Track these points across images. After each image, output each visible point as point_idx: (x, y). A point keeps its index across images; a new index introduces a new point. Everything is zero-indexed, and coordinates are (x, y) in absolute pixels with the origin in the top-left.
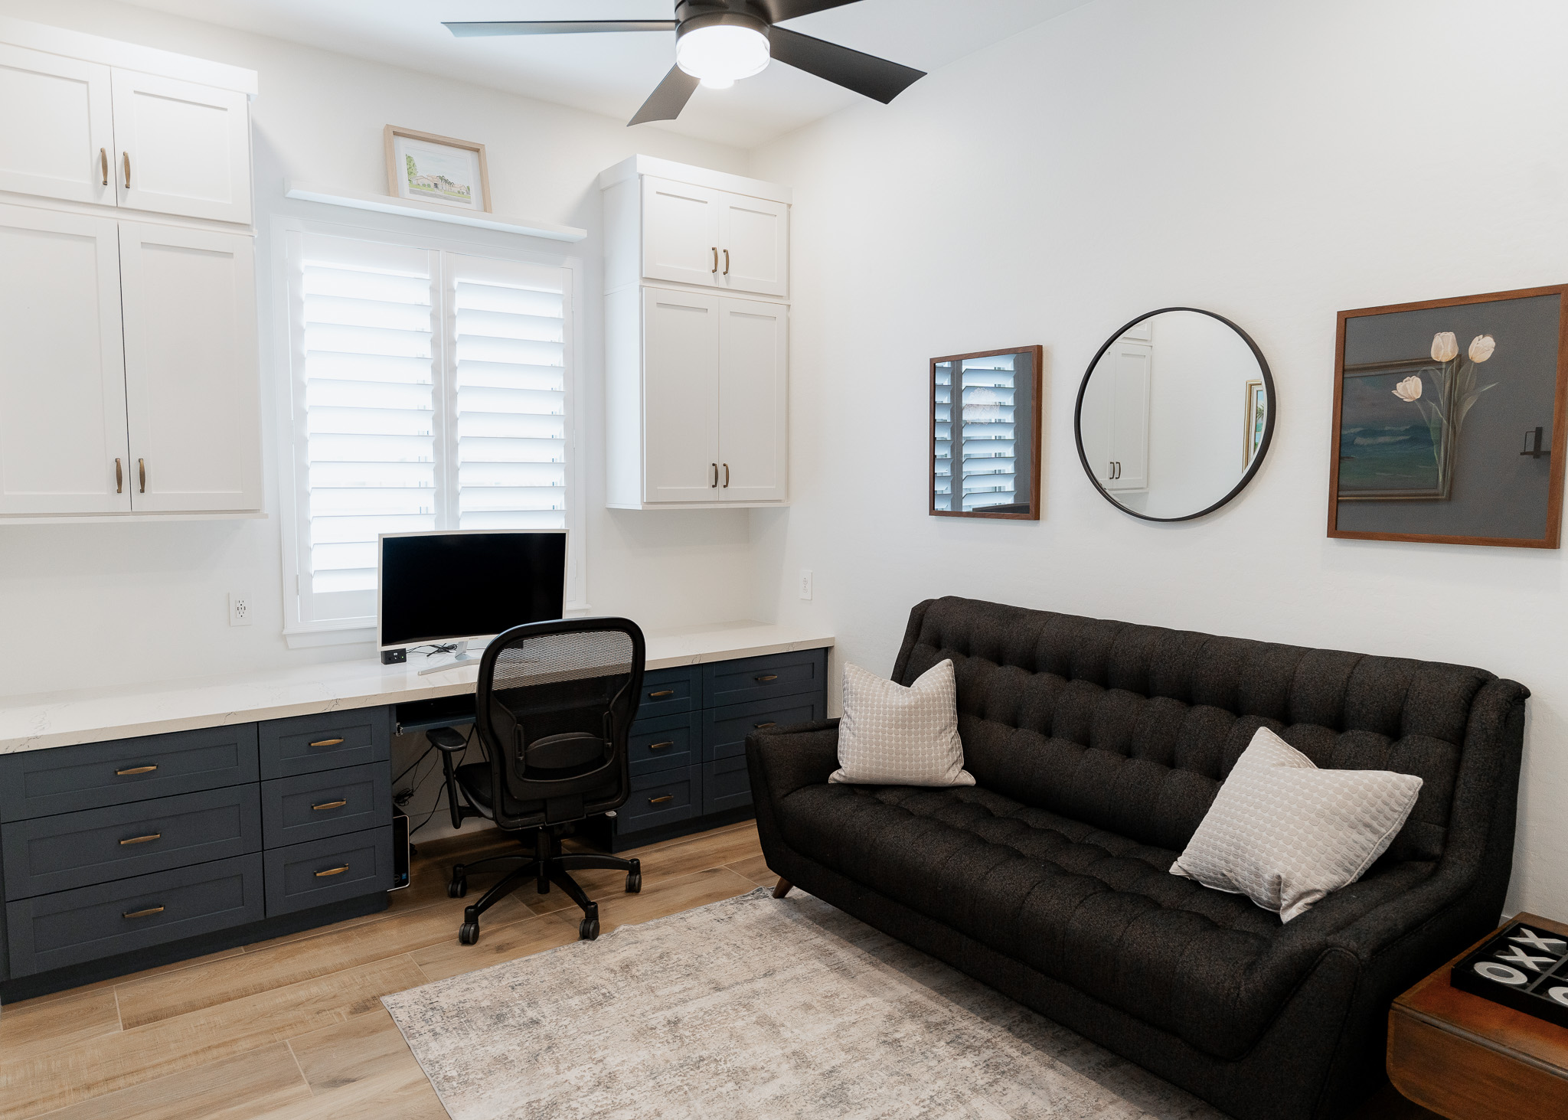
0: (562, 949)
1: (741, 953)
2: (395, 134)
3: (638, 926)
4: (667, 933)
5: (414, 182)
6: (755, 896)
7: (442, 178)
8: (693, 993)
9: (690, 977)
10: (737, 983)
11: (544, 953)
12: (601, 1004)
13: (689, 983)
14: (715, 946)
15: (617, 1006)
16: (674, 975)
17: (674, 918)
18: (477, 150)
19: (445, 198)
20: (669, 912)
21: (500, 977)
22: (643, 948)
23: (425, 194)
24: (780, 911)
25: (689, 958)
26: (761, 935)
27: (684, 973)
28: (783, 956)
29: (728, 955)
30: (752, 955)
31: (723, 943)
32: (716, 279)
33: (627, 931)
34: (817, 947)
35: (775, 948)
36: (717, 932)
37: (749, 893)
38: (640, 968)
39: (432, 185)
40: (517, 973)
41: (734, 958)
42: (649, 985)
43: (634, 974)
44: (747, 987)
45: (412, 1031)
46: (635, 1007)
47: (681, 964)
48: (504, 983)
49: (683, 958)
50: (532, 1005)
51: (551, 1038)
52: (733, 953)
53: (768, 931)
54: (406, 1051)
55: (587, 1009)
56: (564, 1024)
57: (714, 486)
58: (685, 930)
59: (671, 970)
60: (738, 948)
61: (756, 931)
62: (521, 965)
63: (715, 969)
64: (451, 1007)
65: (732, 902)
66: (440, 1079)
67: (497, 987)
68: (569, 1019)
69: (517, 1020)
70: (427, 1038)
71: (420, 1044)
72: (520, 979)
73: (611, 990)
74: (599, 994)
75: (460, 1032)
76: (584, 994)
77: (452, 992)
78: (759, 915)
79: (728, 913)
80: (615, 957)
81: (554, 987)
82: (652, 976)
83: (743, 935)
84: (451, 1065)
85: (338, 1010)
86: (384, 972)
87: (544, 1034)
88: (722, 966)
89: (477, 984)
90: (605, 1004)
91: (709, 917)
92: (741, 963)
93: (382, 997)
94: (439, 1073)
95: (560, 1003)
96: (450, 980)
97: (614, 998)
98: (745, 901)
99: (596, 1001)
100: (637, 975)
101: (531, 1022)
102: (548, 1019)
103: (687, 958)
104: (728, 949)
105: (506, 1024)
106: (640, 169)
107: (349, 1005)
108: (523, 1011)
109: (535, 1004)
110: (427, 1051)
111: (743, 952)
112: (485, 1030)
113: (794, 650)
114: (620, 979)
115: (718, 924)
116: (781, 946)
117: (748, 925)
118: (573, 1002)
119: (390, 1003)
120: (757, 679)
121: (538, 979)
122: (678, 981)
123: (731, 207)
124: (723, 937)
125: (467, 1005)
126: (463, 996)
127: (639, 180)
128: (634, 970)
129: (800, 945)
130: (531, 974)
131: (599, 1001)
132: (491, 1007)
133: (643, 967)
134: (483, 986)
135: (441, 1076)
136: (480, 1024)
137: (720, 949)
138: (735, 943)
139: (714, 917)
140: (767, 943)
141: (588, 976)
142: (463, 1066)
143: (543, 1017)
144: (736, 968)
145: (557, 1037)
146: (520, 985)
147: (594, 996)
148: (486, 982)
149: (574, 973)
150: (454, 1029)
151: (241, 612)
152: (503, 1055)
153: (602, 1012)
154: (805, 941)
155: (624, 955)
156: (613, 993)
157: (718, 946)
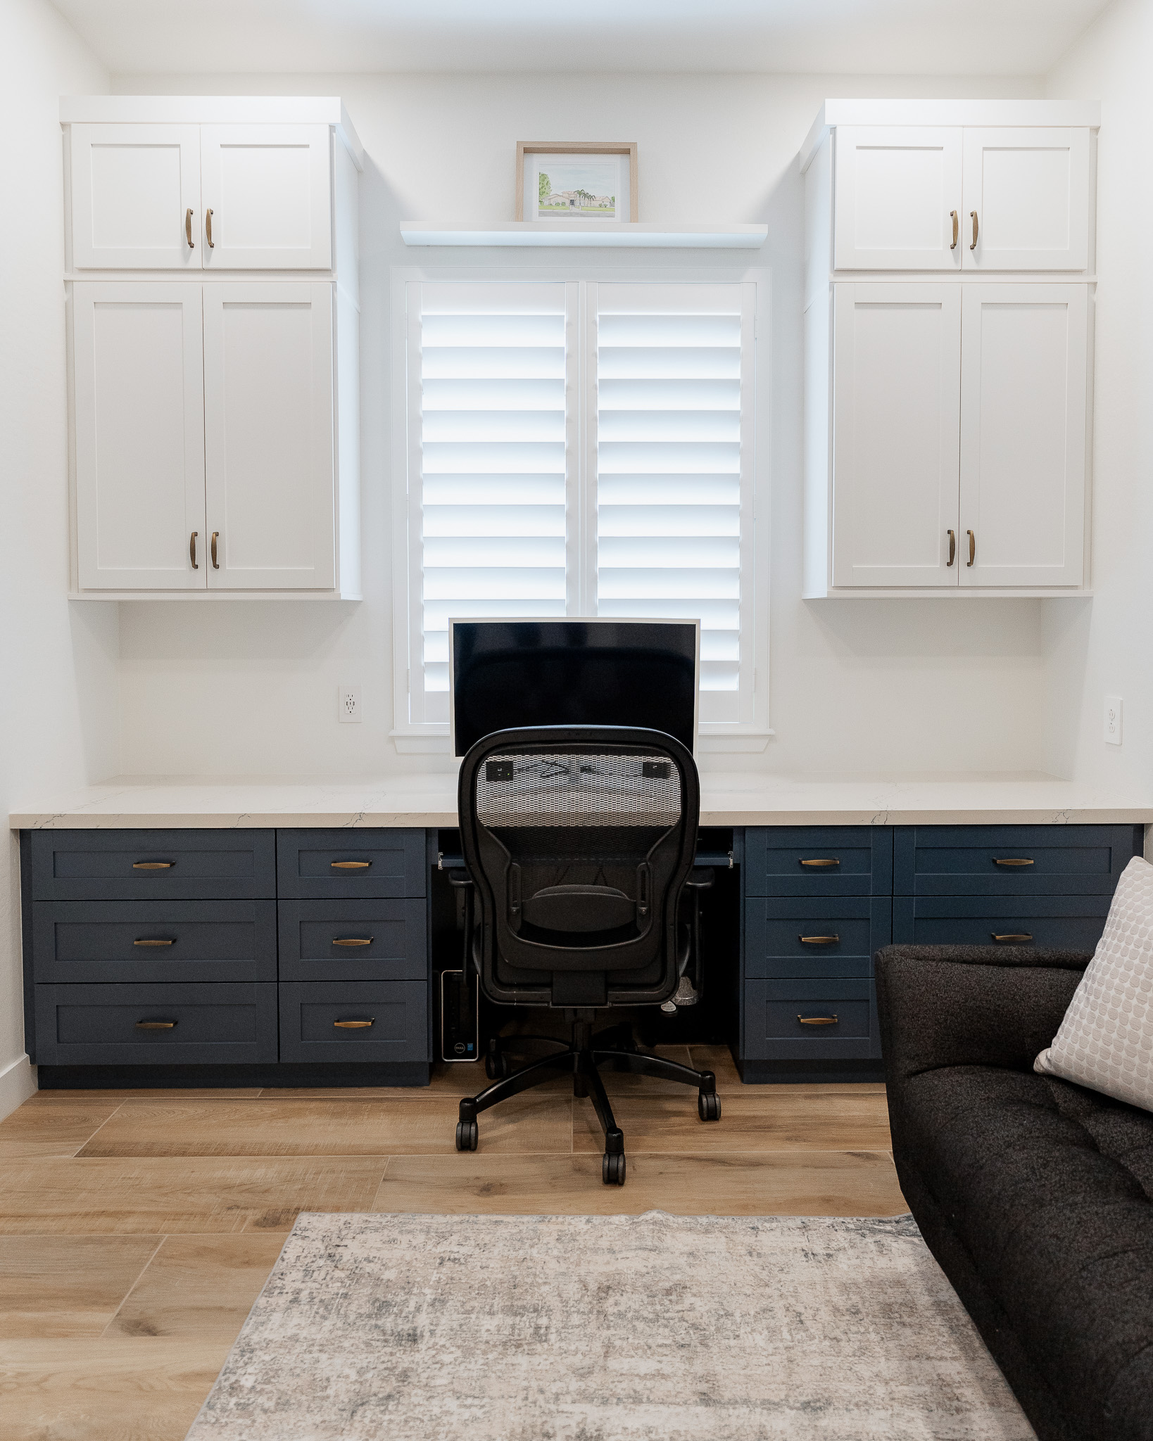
0: (554, 1219)
1: (799, 1337)
2: (527, 151)
3: (680, 1220)
4: (712, 1249)
5: (546, 202)
6: (900, 1227)
7: (580, 193)
8: (663, 1387)
9: (683, 1352)
10: (746, 1402)
11: (526, 1219)
12: (518, 1346)
13: (673, 1364)
14: (764, 1303)
15: (536, 1360)
16: (663, 1336)
17: (740, 1224)
18: (626, 152)
19: (582, 215)
20: (745, 1209)
21: (443, 1237)
22: (658, 1263)
23: (558, 214)
24: (922, 1273)
25: (708, 1311)
26: (857, 1312)
27: (678, 1338)
28: (867, 1374)
29: (773, 1332)
30: (813, 1348)
31: (782, 1303)
32: (956, 258)
33: (655, 1223)
34: (942, 1383)
35: (862, 1351)
36: (790, 1277)
37: (893, 1218)
38: (624, 1299)
39: (568, 202)
40: (467, 1238)
41: (782, 1340)
42: (613, 1338)
43: (609, 1306)
44: (759, 1417)
45: (279, 1283)
46: (562, 1373)
47: (690, 1316)
48: (440, 1249)
49: (701, 1307)
50: (439, 1302)
51: (407, 1376)
52: (785, 1330)
53: (877, 1308)
54: (241, 1313)
55: (495, 1346)
56: (446, 1358)
57: (950, 564)
58: (743, 1252)
59: (665, 1322)
60: (801, 1322)
61: (855, 1299)
62: (484, 1227)
63: (734, 1352)
64: (352, 1261)
65: (851, 1226)
66: (227, 1384)
67: (426, 1252)
68: (459, 1353)
69: (400, 1321)
70: (283, 1301)
71: (266, 1308)
72: (463, 1250)
73: (556, 1323)
74: (533, 1324)
75: (321, 1311)
76: (516, 1314)
77: (373, 1239)
78: (884, 1266)
79: (833, 1245)
80: (608, 1263)
81: (488, 1283)
82: (631, 1322)
83: (828, 1298)
84: (261, 1365)
85: (250, 1212)
86: (343, 1175)
87: (406, 1365)
88: (748, 1351)
89: (410, 1237)
90: (526, 1347)
91: (801, 1241)
92: (785, 1357)
93: (304, 1213)
94: (235, 1373)
95: (473, 1316)
96: (389, 1218)
97: (545, 1341)
98: (873, 1231)
99: (519, 1335)
100: (611, 1310)
101: (409, 1335)
102: (433, 1340)
103: (707, 1308)
104: (783, 1319)
105: (379, 1323)
106: (829, 120)
107: (265, 1210)
108: (418, 1309)
109: (443, 1302)
110: (263, 1324)
111: (804, 1334)
112: (349, 1321)
113: (1070, 822)
114: (582, 1307)
115: (804, 1259)
116: (878, 1349)
117: (850, 1282)
118: (489, 1323)
119: (301, 1225)
120: (994, 861)
121: (484, 1260)
122: (660, 1350)
123: (985, 149)
124: (791, 1289)
125: (368, 1268)
126: (379, 1249)
127: (831, 136)
128: (611, 1301)
129: (914, 1363)
130: (483, 1247)
131: (522, 1337)
132: (390, 1284)
133: (630, 1301)
134: (414, 1243)
135: (233, 1379)
136: (354, 1307)
137: (770, 1313)
138: (802, 1310)
139: (807, 1244)
140: (856, 1333)
141: (545, 1283)
142: (271, 1374)
143: (432, 1332)
144: (769, 1365)
145: (416, 1379)
146: (455, 1259)
147: (525, 1324)
148: (421, 1238)
149: (534, 1270)
150: (321, 1301)
151: (350, 708)
152: (328, 1379)
153: (510, 1359)
154: (928, 1358)
155: (621, 1265)
156: (553, 1330)
157: (772, 1305)
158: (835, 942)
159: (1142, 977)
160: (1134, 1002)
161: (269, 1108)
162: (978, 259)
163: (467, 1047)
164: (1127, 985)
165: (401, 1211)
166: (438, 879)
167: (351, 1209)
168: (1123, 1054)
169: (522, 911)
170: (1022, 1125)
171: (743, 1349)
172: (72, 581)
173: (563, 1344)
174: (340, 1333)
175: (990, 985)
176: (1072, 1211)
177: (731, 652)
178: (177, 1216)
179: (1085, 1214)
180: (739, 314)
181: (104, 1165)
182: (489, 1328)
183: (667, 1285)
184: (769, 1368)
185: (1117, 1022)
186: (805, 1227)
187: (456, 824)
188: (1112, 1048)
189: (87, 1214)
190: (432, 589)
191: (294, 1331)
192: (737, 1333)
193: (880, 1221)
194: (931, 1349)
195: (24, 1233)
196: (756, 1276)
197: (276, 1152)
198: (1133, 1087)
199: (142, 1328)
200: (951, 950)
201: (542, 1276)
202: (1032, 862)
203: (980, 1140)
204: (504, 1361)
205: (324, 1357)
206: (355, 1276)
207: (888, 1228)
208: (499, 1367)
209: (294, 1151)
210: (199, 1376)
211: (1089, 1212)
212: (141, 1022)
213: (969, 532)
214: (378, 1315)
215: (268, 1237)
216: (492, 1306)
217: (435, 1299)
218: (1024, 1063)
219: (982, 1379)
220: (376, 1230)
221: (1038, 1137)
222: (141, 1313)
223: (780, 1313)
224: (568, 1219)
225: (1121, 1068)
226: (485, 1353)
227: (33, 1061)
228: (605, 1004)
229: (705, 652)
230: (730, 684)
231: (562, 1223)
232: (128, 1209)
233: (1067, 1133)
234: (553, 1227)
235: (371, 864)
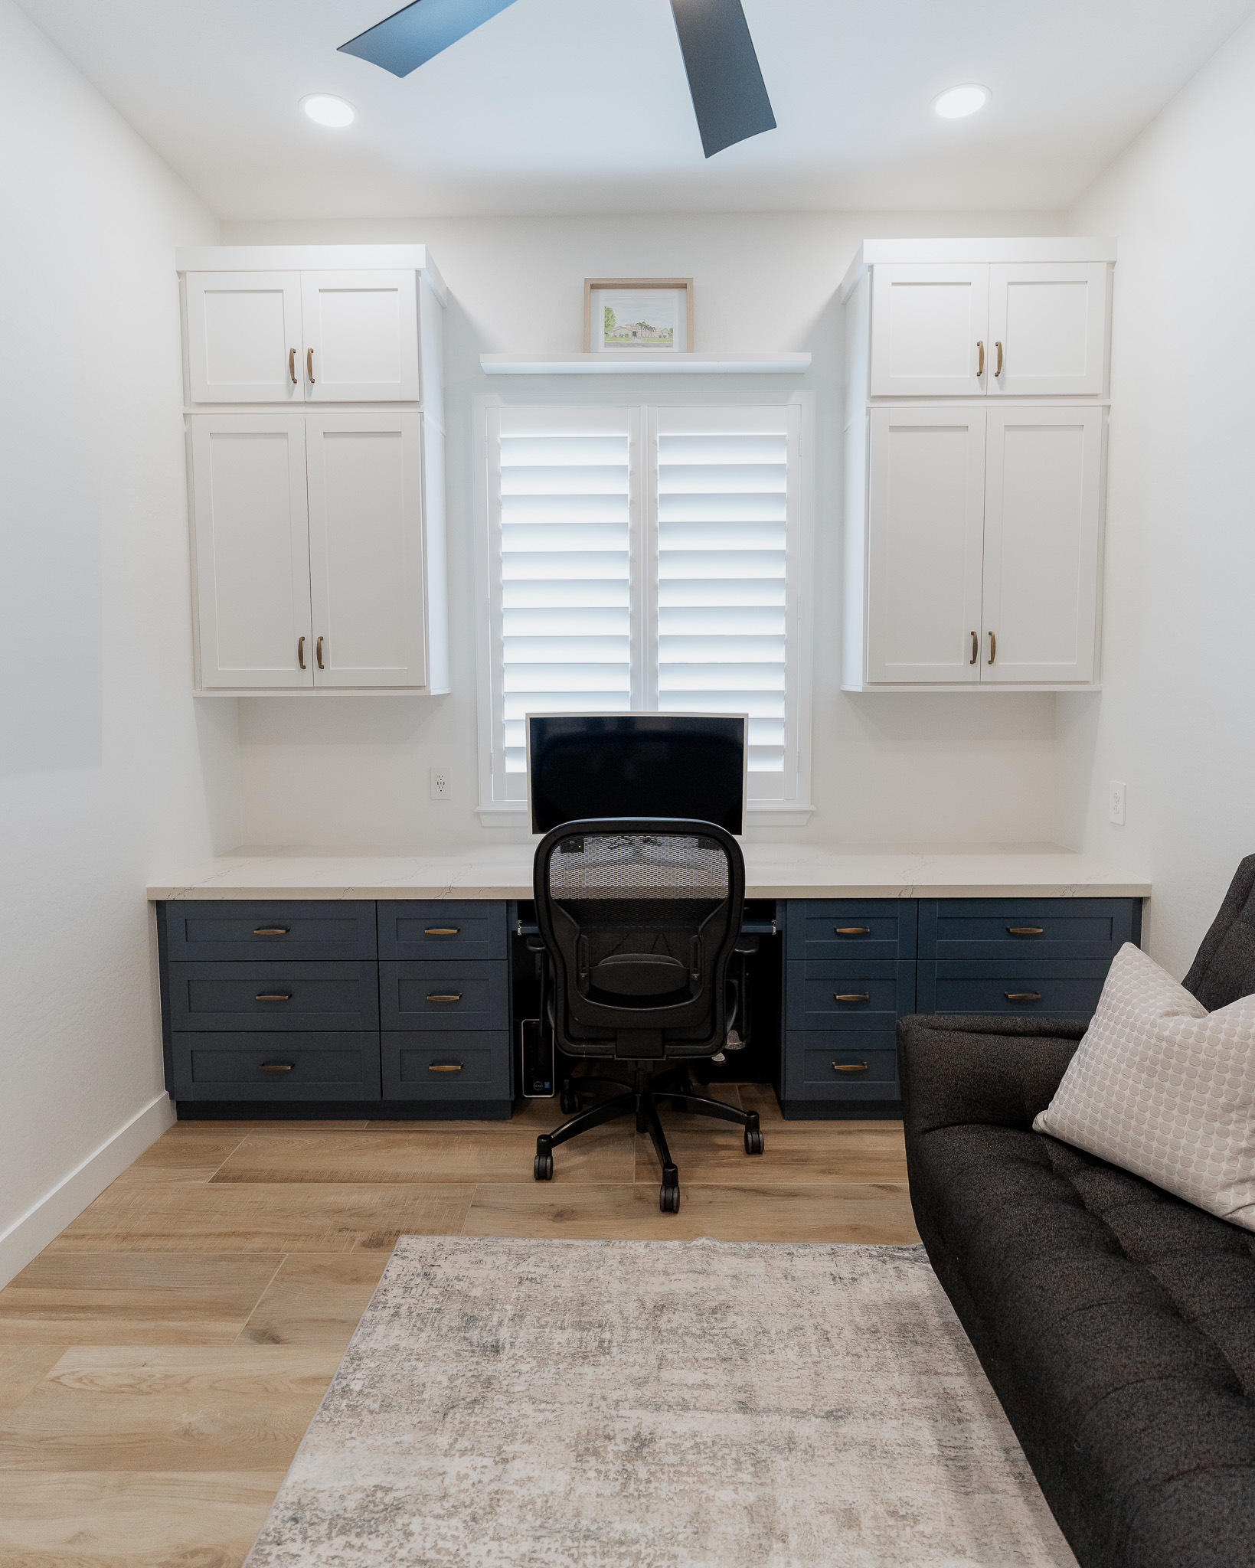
0: (617, 1243)
1: (825, 1353)
2: (594, 287)
3: (726, 1246)
4: (752, 1272)
5: (611, 334)
6: (916, 1254)
7: (641, 325)
8: (708, 1396)
9: (725, 1365)
10: (778, 1410)
11: (593, 1243)
12: (585, 1358)
13: (716, 1375)
14: (796, 1322)
15: (601, 1370)
16: (708, 1350)
17: (778, 1249)
18: (684, 286)
19: (644, 346)
20: (782, 1236)
21: (522, 1258)
22: (706, 1284)
23: (622, 345)
24: (934, 1296)
25: (748, 1329)
26: (877, 1331)
27: (722, 1353)
28: (882, 1387)
29: (803, 1348)
30: (837, 1363)
31: (811, 1322)
32: (982, 385)
33: (704, 1249)
34: (947, 1396)
35: (880, 1366)
36: (819, 1299)
37: (911, 1246)
38: (676, 1317)
39: (631, 334)
40: (543, 1260)
41: (810, 1356)
42: (666, 1352)
43: (663, 1323)
44: (788, 1424)
45: (382, 1298)
46: (621, 1382)
47: (732, 1333)
48: (519, 1269)
49: (741, 1324)
50: (518, 1317)
51: (491, 1384)
52: (813, 1346)
53: (893, 1327)
54: (350, 1324)
55: (565, 1357)
56: (524, 1368)
57: (972, 662)
58: (780, 1275)
59: (711, 1338)
60: (828, 1339)
61: (875, 1319)
62: (556, 1250)
63: (769, 1365)
64: (444, 1279)
65: (874, 1253)
66: (339, 1388)
67: (507, 1272)
68: (534, 1363)
69: (484, 1334)
70: (386, 1314)
71: (372, 1320)
72: (539, 1271)
73: (617, 1337)
74: (597, 1338)
75: (418, 1324)
76: (583, 1329)
77: (463, 1259)
78: (902, 1290)
79: (858, 1269)
80: (663, 1284)
81: (560, 1301)
82: (681, 1337)
83: (851, 1318)
84: (368, 1371)
85: (357, 1234)
86: (437, 1201)
87: (489, 1374)
88: (781, 1365)
89: (494, 1258)
90: (591, 1359)
91: (829, 1266)
92: (812, 1371)
93: (404, 1235)
94: (346, 1378)
95: (547, 1330)
96: (476, 1241)
97: (608, 1353)
98: (893, 1258)
99: (586, 1348)
100: (664, 1327)
101: (493, 1346)
102: (513, 1351)
103: (747, 1325)
104: (812, 1336)
105: (467, 1335)
106: (867, 259)
107: (371, 1232)
108: (500, 1323)
109: (522, 1317)
110: (369, 1334)
111: (829, 1350)
112: (442, 1333)
113: (1076, 896)
114: (641, 1323)
115: (832, 1282)
116: (893, 1365)
117: (871, 1304)
118: (560, 1337)
119: (401, 1247)
120: (1008, 930)
121: (557, 1280)
122: (706, 1363)
123: (1009, 283)
124: (820, 1310)
125: (458, 1286)
126: (467, 1269)
127: (869, 274)
128: (665, 1318)
129: (924, 1378)
130: (556, 1268)
131: (588, 1349)
132: (476, 1300)
133: (680, 1319)
134: (497, 1264)
135: (344, 1383)
136: (445, 1321)
137: (801, 1331)
138: (829, 1329)
139: (835, 1268)
140: (875, 1350)
141: (609, 1301)
142: (376, 1379)
143: (512, 1344)
144: (799, 1377)
145: (498, 1386)
146: (532, 1279)
147: (591, 1338)
148: (503, 1259)
149: (599, 1289)
150: (418, 1315)
151: (441, 787)
152: (424, 1385)
153: (578, 1370)
154: (936, 1374)
155: (674, 1286)
156: (615, 1344)
157: (803, 1324)
158: (866, 1000)
159: (1127, 1055)
160: (1120, 1076)
161: (373, 1139)
162: (1001, 385)
163: (544, 1085)
164: (1114, 1060)
165: (487, 1235)
166: (518, 943)
167: (444, 1232)
168: (1109, 1122)
169: (590, 976)
170: (1018, 1182)
171: (777, 1363)
172: (196, 679)
173: (623, 1356)
174: (434, 1344)
175: (996, 1053)
176: (1056, 1266)
177: (776, 738)
178: (296, 1237)
179: (1067, 1268)
180: (785, 434)
181: (234, 1189)
182: (561, 1341)
183: (714, 1304)
184: (798, 1380)
185: (1104, 1093)
186: (833, 1254)
187: (532, 897)
188: (1099, 1116)
189: (220, 1235)
190: (511, 683)
191: (396, 1341)
192: (772, 1349)
193: (899, 1249)
194: (939, 1367)
195: (167, 1251)
196: (790, 1297)
197: (379, 1179)
198: (1117, 1150)
199: (268, 1336)
200: (963, 1020)
201: (606, 1294)
202: (1041, 930)
203: (982, 1195)
204: (573, 1371)
205: (420, 1365)
206: (447, 1293)
207: (906, 1255)
208: (569, 1376)
209: (395, 1179)
210: (315, 1380)
211: (1071, 1267)
212: (263, 1065)
213: (990, 634)
214: (466, 1329)
215: (373, 1257)
216: (563, 1321)
217: (515, 1315)
218: (1023, 1123)
219: (982, 1393)
220: (465, 1252)
221: (1032, 1194)
222: (267, 1324)
223: (810, 1331)
224: (630, 1243)
225: (1107, 1134)
226: (556, 1363)
227: (172, 1097)
228: (662, 1057)
229: (753, 738)
230: (776, 766)
231: (624, 1247)
232: (254, 1230)
233: (1057, 1191)
234: (617, 1251)
235: (459, 930)
